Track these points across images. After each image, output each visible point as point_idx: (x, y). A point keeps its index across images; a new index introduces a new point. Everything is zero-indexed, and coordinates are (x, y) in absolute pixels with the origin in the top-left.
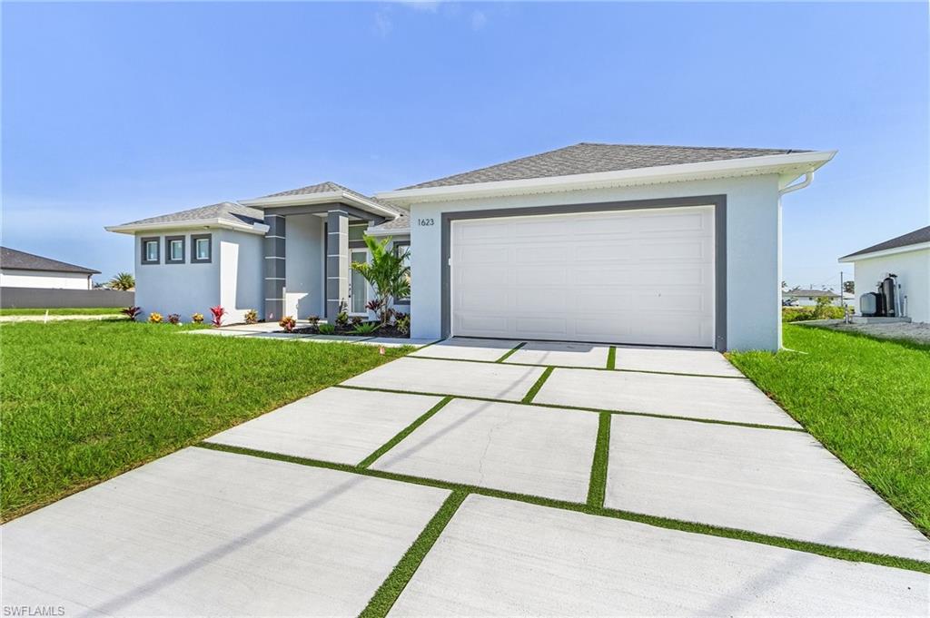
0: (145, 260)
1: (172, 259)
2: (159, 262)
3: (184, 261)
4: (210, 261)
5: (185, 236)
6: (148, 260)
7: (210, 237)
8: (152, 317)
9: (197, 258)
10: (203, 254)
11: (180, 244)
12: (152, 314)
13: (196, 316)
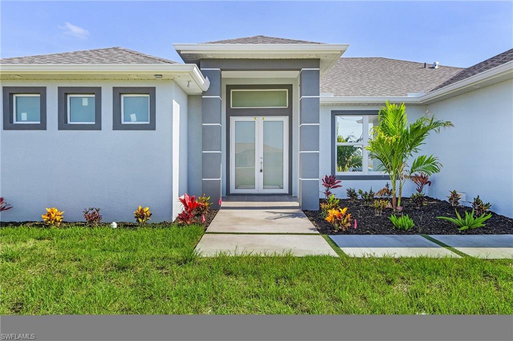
0: (8, 124)
1: (69, 122)
2: (43, 126)
3: (98, 126)
4: (152, 127)
5: (100, 88)
6: (15, 122)
7: (151, 91)
8: (49, 215)
9: (123, 122)
10: (133, 117)
11: (86, 101)
12: (49, 210)
13: (142, 211)
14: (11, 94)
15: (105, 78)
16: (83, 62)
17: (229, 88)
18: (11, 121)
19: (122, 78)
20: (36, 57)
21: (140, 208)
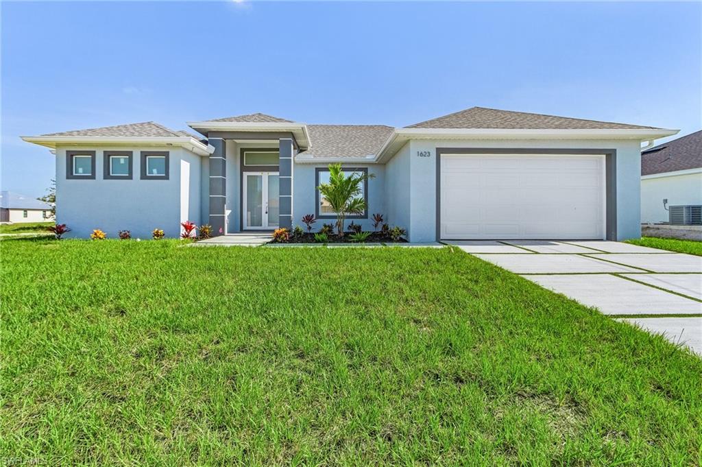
0: (70, 175)
1: (111, 174)
2: (93, 177)
3: (130, 177)
4: (167, 178)
5: (132, 152)
6: (74, 174)
7: (166, 154)
8: (96, 234)
9: (148, 175)
10: (155, 171)
11: (122, 160)
12: (95, 231)
13: (157, 232)
14: (72, 156)
15: (135, 146)
16: (120, 135)
17: (242, 150)
18: (72, 173)
19: (149, 146)
20: (89, 130)
21: (156, 230)
